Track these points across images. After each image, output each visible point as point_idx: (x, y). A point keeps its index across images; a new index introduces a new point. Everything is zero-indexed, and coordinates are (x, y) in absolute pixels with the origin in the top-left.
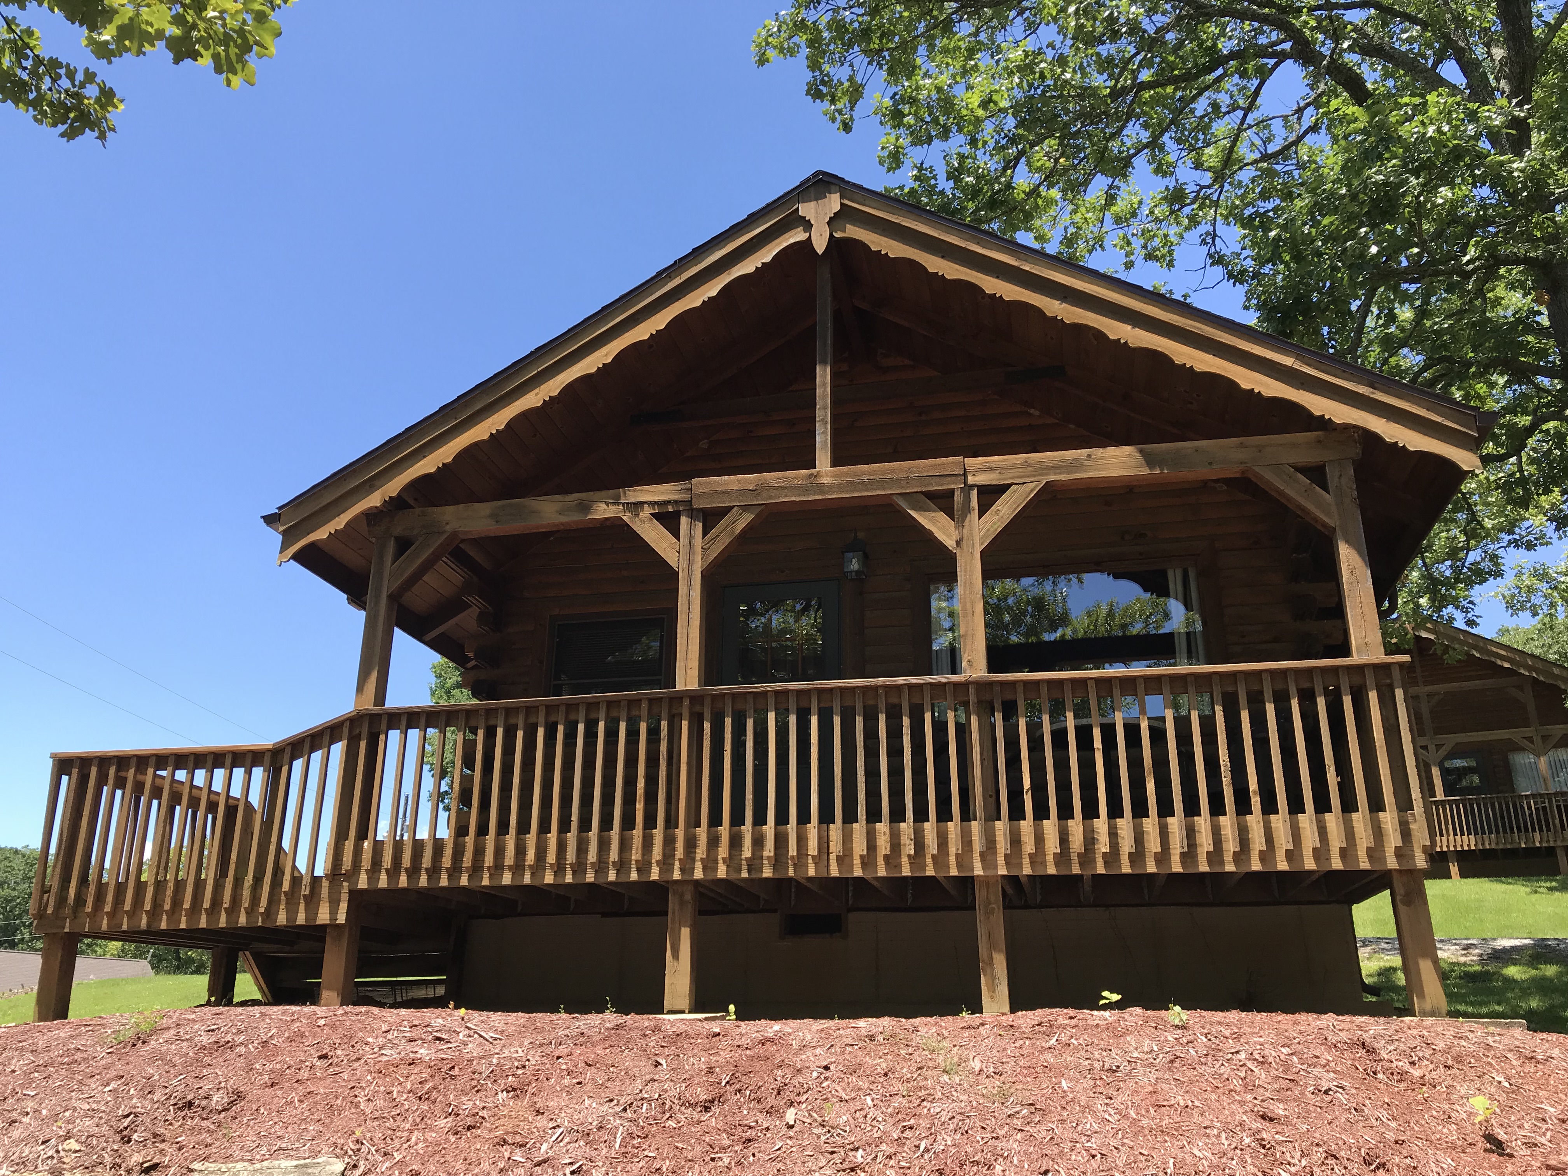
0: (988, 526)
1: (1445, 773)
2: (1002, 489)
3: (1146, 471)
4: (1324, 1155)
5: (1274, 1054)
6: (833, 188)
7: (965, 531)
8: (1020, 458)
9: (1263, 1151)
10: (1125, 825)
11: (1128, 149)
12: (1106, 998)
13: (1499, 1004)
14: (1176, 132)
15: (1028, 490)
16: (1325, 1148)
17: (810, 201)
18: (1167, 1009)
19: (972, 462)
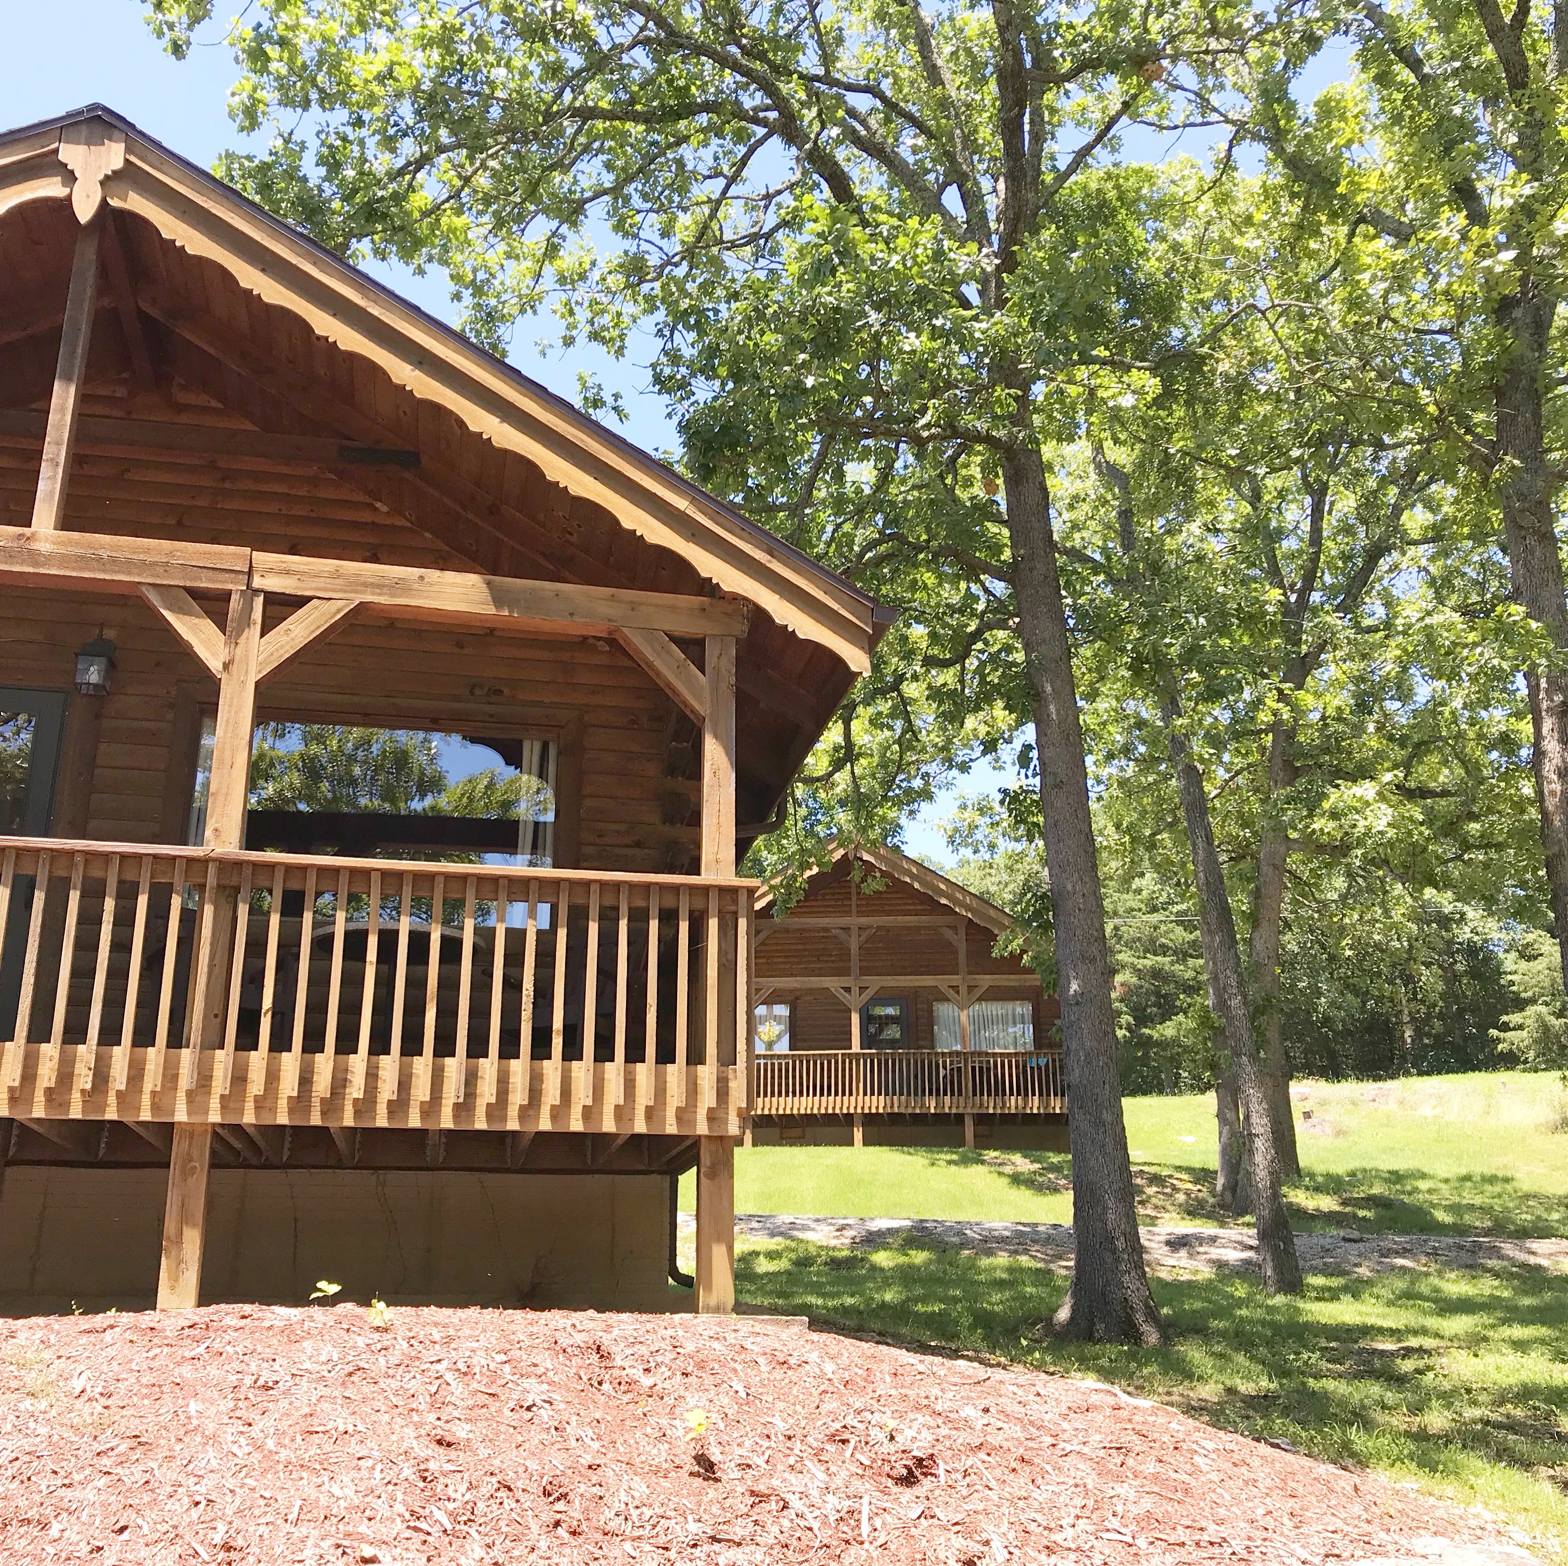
0: (271, 649)
1: (867, 1019)
2: (300, 602)
3: (491, 610)
4: (496, 1486)
5: (484, 1362)
6: (116, 133)
7: (239, 650)
8: (329, 564)
9: (421, 1484)
10: (389, 1064)
11: (583, 191)
12: (320, 1290)
13: (852, 1296)
14: (644, 185)
15: (333, 610)
16: (499, 1477)
17: (78, 143)
18: (370, 1305)
19: (262, 558)
